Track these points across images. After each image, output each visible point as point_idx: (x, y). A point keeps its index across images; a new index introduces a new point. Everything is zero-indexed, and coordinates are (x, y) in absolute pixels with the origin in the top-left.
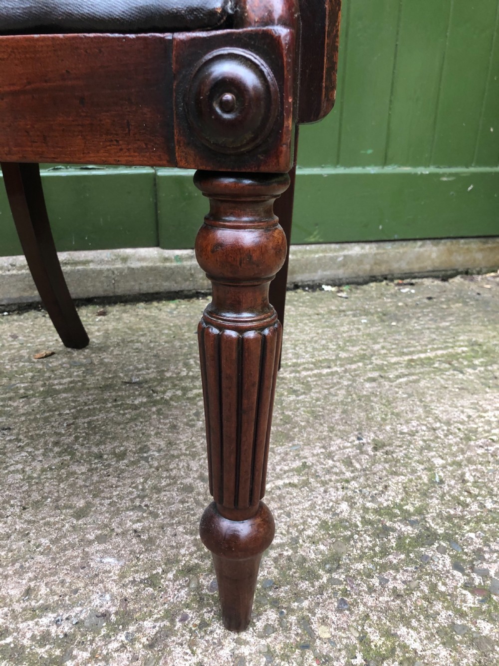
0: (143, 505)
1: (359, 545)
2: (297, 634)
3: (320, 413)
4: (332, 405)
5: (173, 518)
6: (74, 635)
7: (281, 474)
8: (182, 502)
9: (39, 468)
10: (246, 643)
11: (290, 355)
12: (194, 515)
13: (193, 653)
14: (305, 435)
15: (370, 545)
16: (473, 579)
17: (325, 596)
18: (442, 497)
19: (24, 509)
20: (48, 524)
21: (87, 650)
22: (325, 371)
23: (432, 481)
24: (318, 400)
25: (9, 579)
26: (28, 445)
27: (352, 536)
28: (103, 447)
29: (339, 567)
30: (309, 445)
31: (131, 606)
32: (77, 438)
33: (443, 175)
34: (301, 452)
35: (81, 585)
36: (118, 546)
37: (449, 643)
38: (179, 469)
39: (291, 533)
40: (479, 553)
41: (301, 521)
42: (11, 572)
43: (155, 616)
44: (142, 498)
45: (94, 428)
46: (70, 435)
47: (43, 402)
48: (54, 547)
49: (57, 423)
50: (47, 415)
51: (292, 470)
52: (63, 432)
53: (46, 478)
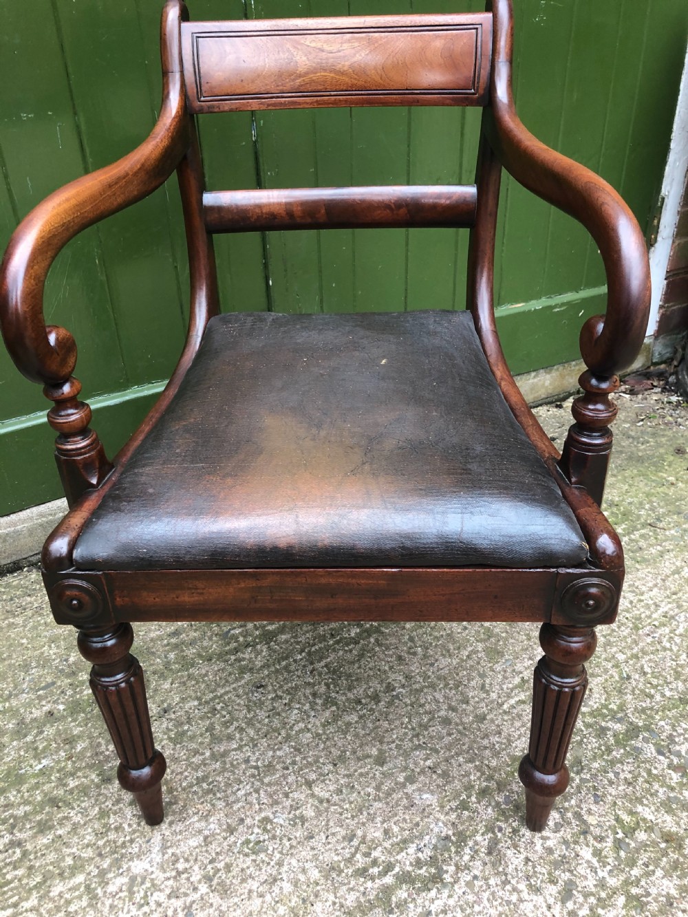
0: (421, 743)
1: (589, 747)
2: (577, 825)
5: (449, 750)
6: (435, 856)
7: (509, 693)
8: (450, 734)
9: (318, 723)
10: (548, 838)
12: (464, 744)
13: (519, 852)
14: (511, 648)
15: (597, 745)
16: (672, 760)
17: (583, 794)
18: (633, 691)
19: (335, 765)
21: (450, 865)
23: (622, 678)
25: (367, 825)
26: (291, 701)
27: (582, 740)
28: (355, 692)
29: (582, 769)
30: (518, 658)
31: (461, 828)
32: (327, 685)
33: (556, 306)
34: (515, 667)
35: (418, 819)
36: (426, 783)
37: (670, 811)
38: (429, 703)
40: (671, 737)
42: (365, 820)
43: (481, 832)
44: (417, 736)
45: (334, 672)
46: (320, 684)
47: (269, 648)
48: (380, 794)
49: (300, 672)
50: (284, 663)
51: (516, 687)
52: (312, 681)
53: (331, 732)
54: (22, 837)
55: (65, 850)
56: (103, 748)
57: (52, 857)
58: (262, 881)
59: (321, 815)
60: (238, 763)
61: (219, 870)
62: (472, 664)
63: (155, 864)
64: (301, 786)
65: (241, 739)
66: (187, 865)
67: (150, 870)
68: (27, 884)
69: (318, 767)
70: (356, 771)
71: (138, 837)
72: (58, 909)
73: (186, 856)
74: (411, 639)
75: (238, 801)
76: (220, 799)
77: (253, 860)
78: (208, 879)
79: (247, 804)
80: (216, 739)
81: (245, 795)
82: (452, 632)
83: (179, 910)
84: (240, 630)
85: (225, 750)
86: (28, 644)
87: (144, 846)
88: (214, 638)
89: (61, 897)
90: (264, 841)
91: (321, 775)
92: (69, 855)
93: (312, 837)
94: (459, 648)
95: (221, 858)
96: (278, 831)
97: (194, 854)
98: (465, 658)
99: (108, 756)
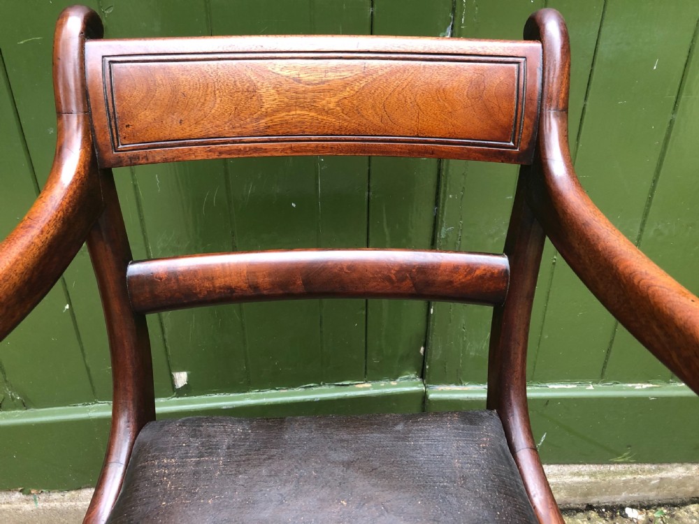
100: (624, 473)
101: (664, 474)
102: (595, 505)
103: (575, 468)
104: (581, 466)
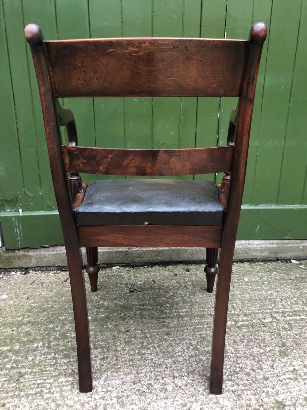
0: (232, 379)
3: (299, 343)
4: (304, 338)
5: (245, 387)
7: (285, 373)
8: (248, 380)
9: (187, 355)
11: (280, 306)
12: (253, 387)
14: (293, 354)
19: (189, 374)
20: (199, 382)
22: (298, 318)
24: (296, 335)
25: (193, 403)
26: (179, 343)
30: (295, 359)
32: (198, 342)
34: (292, 363)
36: (228, 396)
38: (242, 364)
39: (293, 401)
41: (296, 396)
42: (193, 401)
44: (231, 375)
45: (203, 338)
46: (194, 340)
47: (178, 321)
48: (205, 393)
49: (188, 333)
50: (182, 328)
51: (290, 371)
52: (191, 338)
53: (192, 361)
54: (58, 357)
55: (70, 367)
56: (99, 336)
57: (65, 367)
58: (139, 407)
59: (174, 392)
60: (148, 359)
61: (124, 396)
62: (270, 355)
63: (100, 384)
64: (170, 377)
65: (153, 351)
66: (112, 390)
67: (98, 386)
68: (52, 374)
69: (181, 372)
70: (197, 379)
71: (98, 372)
72: (59, 387)
73: (113, 386)
74: (244, 336)
75: (142, 373)
76: (135, 370)
77: (138, 398)
78: (118, 398)
79: (145, 375)
80: (143, 347)
81: (146, 372)
82: (265, 339)
83: (102, 405)
84: (169, 311)
85: (144, 353)
86: (88, 293)
87: (99, 376)
88: (157, 311)
89: (62, 383)
90: (146, 392)
91: (181, 375)
92: (71, 369)
93: (167, 399)
94: (266, 346)
95: (126, 392)
96: (154, 391)
97: (116, 386)
98: (267, 351)
99: (99, 340)
100: (289, 244)
101: (304, 244)
102: (279, 259)
103: (271, 241)
104: (273, 241)
